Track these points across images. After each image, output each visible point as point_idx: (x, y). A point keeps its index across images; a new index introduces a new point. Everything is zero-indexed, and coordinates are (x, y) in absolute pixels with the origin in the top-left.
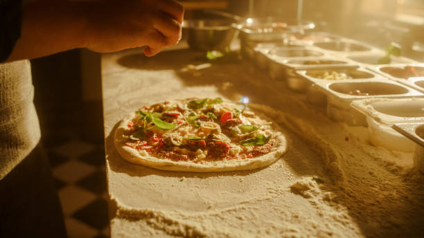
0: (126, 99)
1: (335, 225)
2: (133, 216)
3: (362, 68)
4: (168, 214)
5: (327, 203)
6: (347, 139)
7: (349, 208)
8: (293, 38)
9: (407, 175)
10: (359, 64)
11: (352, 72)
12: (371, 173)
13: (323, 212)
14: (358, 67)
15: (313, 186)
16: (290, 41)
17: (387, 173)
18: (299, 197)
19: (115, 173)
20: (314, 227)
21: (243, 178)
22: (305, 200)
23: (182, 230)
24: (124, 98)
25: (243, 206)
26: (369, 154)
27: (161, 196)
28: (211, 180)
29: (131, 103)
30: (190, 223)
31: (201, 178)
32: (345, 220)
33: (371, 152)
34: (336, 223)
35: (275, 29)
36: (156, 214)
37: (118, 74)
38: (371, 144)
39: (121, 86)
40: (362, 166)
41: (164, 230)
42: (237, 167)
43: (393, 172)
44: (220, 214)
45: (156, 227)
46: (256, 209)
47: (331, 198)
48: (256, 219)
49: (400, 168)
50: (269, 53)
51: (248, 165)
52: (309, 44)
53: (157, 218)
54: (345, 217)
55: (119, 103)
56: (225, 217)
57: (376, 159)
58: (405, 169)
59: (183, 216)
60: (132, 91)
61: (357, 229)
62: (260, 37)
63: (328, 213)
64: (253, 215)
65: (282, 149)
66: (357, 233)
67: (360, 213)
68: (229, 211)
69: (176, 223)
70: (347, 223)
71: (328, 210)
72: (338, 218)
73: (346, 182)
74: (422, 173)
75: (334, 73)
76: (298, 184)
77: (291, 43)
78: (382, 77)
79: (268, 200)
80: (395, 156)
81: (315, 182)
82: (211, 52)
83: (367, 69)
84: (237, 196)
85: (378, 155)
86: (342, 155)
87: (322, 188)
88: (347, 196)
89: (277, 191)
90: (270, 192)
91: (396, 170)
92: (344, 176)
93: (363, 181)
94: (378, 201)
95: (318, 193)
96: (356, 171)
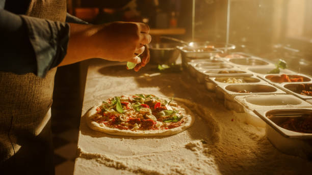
0: (99, 95)
1: (204, 165)
2: (89, 157)
3: (255, 75)
4: (108, 156)
5: (205, 154)
6: (232, 120)
7: (216, 157)
8: (217, 56)
9: (259, 141)
10: (253, 73)
11: (246, 78)
12: (238, 139)
13: (200, 158)
14: (253, 75)
15: (199, 145)
16: (215, 58)
17: (249, 139)
18: (189, 151)
19: (83, 136)
20: (191, 165)
21: (158, 140)
22: (192, 152)
23: (115, 164)
24: (97, 94)
25: (154, 154)
26: (242, 129)
27: (108, 147)
28: (140, 140)
29: (101, 97)
30: (120, 161)
31: (134, 139)
32: (210, 163)
33: (243, 128)
34: (205, 164)
35: (206, 50)
36: (102, 156)
37: (97, 79)
38: (246, 123)
39: (97, 86)
40: (234, 135)
41: (105, 164)
42: (157, 134)
43: (253, 139)
44: (139, 158)
45: (101, 163)
46: (160, 156)
47: (207, 151)
48: (159, 161)
49: (258, 136)
50: (197, 66)
51: (163, 133)
52: (227, 60)
53: (102, 159)
54: (212, 161)
55: (94, 96)
56: (141, 159)
57: (245, 132)
58: (260, 137)
59: (117, 157)
60: (104, 89)
61: (216, 167)
62: (194, 56)
63: (202, 159)
64: (158, 158)
65: (188, 124)
66: (215, 169)
67: (222, 160)
68: (144, 156)
69: (112, 161)
70: (212, 164)
71: (203, 157)
72: (207, 161)
73: (220, 143)
74: (268, 139)
75: (234, 79)
76: (190, 143)
77: (216, 59)
78: (265, 82)
79: (170, 151)
80: (259, 130)
81: (201, 143)
82: (161, 65)
83: (258, 76)
84: (152, 149)
85: (248, 129)
86: (223, 129)
87: (204, 147)
88: (218, 150)
89: (177, 147)
90: (172, 148)
91: (255, 138)
92: (221, 140)
93: (232, 143)
94: (236, 154)
95: (201, 149)
96: (230, 138)
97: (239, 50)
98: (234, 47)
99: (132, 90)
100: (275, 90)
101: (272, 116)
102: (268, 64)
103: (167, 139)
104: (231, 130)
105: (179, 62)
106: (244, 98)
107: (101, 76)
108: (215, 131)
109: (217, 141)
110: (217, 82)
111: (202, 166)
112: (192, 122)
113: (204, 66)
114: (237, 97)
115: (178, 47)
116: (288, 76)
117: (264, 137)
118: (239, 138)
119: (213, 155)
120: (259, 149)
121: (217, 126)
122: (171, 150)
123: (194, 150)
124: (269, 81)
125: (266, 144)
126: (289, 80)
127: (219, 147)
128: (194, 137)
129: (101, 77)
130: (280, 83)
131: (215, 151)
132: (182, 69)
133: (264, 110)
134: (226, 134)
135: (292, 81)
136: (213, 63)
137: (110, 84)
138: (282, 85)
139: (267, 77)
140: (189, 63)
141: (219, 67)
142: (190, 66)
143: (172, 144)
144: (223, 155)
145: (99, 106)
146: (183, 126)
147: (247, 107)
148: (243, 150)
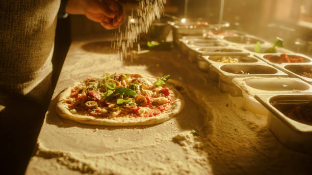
0: (77, 73)
1: (195, 166)
2: (47, 156)
3: (252, 55)
4: (74, 155)
5: (195, 150)
6: (227, 105)
7: (209, 154)
8: (210, 33)
9: (260, 132)
11: (243, 58)
12: (235, 130)
13: (189, 156)
14: (249, 54)
15: (189, 138)
16: (208, 35)
17: (248, 129)
18: (177, 146)
19: (48, 125)
20: (178, 167)
21: (140, 130)
22: (180, 147)
23: (80, 166)
24: (76, 73)
25: (133, 150)
26: (239, 116)
27: (76, 140)
28: (117, 131)
29: (80, 76)
30: (87, 162)
31: (110, 129)
32: (203, 162)
33: (240, 115)
34: (196, 164)
35: (199, 27)
36: (65, 155)
37: (78, 56)
38: (244, 109)
39: (77, 64)
40: (231, 124)
41: (67, 166)
42: (138, 123)
43: (252, 129)
44: (113, 156)
45: (63, 164)
46: (141, 153)
47: (199, 146)
48: (138, 160)
49: (257, 126)
50: (189, 43)
51: (147, 121)
52: (220, 38)
53: (65, 158)
54: (204, 160)
55: (71, 76)
56: (116, 158)
57: (243, 120)
58: (260, 127)
59: (84, 156)
60: (84, 67)
61: (210, 169)
62: (186, 32)
63: (192, 157)
64: (137, 157)
65: (176, 111)
66: (209, 172)
67: (216, 158)
68: (121, 154)
69: (78, 162)
70: (204, 164)
71: (194, 155)
72: (199, 161)
73: (214, 136)
74: (270, 130)
75: (230, 58)
76: (178, 136)
77: (209, 37)
78: (263, 62)
79: (153, 146)
80: (258, 118)
81: (192, 135)
82: (150, 42)
83: (255, 56)
84: (131, 143)
85: (245, 117)
86: (219, 116)
87: (195, 140)
88: (211, 145)
89: (162, 140)
90: (157, 141)
91: (254, 128)
92: (215, 131)
93: (228, 135)
94: (233, 150)
95: (191, 143)
96: (225, 128)
97: (232, 27)
98: (227, 25)
99: (118, 68)
100: (275, 72)
101: (275, 102)
103: (151, 129)
104: (226, 117)
105: (169, 39)
106: (244, 80)
107: (84, 52)
108: (207, 118)
109: (211, 132)
110: (210, 61)
111: (192, 168)
112: (181, 107)
113: (196, 43)
114: (236, 79)
115: (169, 22)
116: (288, 56)
117: (265, 127)
118: (236, 128)
119: (206, 151)
120: (259, 142)
121: (210, 113)
122: (155, 145)
123: (182, 145)
124: (268, 61)
125: (267, 136)
126: (289, 61)
127: (212, 140)
128: (183, 126)
129: (82, 54)
130: (280, 63)
131: (208, 146)
132: (172, 46)
133: (267, 96)
134: (220, 123)
135: (292, 62)
136: (207, 41)
137: (92, 61)
138: (283, 65)
139: (264, 57)
140: (180, 40)
141: (213, 44)
142: (182, 43)
143: (156, 137)
144: (218, 152)
145: (74, 87)
146: (170, 113)
147: (247, 92)
148: (241, 144)
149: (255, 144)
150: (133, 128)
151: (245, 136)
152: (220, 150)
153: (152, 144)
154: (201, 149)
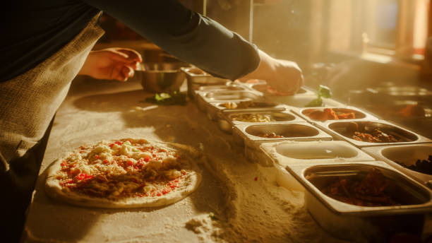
0: (69, 139)
3: (288, 110)
5: (214, 238)
6: (256, 179)
9: (296, 214)
11: (276, 114)
12: (265, 212)
14: (285, 109)
15: (206, 223)
16: (232, 84)
17: (279, 210)
18: (191, 233)
21: (146, 214)
22: (196, 235)
24: (67, 139)
26: (270, 193)
29: (73, 142)
33: (272, 192)
37: (70, 116)
38: (277, 184)
39: (68, 126)
40: (259, 205)
42: (144, 204)
43: (287, 210)
47: (218, 234)
49: (293, 207)
50: (207, 96)
51: (154, 202)
52: (248, 87)
55: (61, 143)
57: (275, 199)
58: (297, 208)
60: (77, 131)
62: (204, 81)
65: (191, 188)
73: (238, 220)
74: (309, 212)
75: (259, 115)
76: (193, 220)
77: (234, 86)
78: (302, 120)
79: (162, 235)
80: (295, 196)
81: (210, 219)
82: (159, 93)
83: (291, 111)
84: (135, 230)
85: (278, 194)
86: (243, 194)
87: (214, 225)
88: (234, 232)
89: (172, 227)
90: (166, 228)
91: (289, 209)
92: (239, 214)
93: (255, 219)
94: (261, 238)
95: (208, 230)
96: (252, 210)
99: (116, 131)
100: (316, 133)
101: (313, 175)
102: (305, 92)
103: (159, 212)
104: (254, 195)
105: (184, 88)
106: (274, 146)
107: (76, 110)
108: (230, 197)
109: (233, 216)
112: (197, 183)
113: (217, 95)
114: (264, 144)
115: (183, 69)
116: (333, 109)
117: (303, 207)
118: (266, 209)
119: (227, 241)
120: (295, 228)
121: (233, 191)
122: (164, 232)
123: (198, 232)
124: (308, 118)
125: (305, 220)
126: (336, 117)
127: (235, 226)
128: (200, 208)
129: (76, 113)
130: (323, 121)
131: (230, 233)
132: (187, 99)
133: (302, 166)
134: (246, 203)
135: (339, 118)
136: (230, 92)
137: (86, 123)
138: (326, 124)
139: (304, 112)
140: (197, 92)
141: (237, 96)
142: (198, 95)
143: (166, 222)
144: (242, 241)
145: (66, 158)
146: (184, 190)
147: (277, 161)
148: (271, 231)
149: (289, 231)
150: (138, 211)
151: (276, 220)
152: (244, 238)
153: (161, 232)
154: (221, 237)
